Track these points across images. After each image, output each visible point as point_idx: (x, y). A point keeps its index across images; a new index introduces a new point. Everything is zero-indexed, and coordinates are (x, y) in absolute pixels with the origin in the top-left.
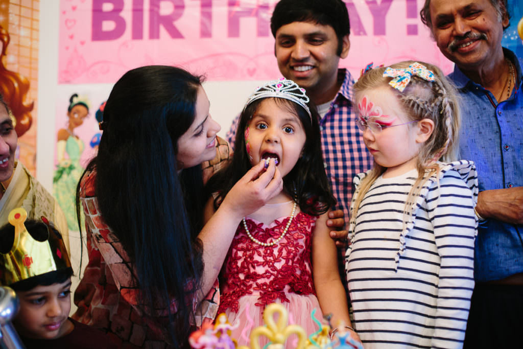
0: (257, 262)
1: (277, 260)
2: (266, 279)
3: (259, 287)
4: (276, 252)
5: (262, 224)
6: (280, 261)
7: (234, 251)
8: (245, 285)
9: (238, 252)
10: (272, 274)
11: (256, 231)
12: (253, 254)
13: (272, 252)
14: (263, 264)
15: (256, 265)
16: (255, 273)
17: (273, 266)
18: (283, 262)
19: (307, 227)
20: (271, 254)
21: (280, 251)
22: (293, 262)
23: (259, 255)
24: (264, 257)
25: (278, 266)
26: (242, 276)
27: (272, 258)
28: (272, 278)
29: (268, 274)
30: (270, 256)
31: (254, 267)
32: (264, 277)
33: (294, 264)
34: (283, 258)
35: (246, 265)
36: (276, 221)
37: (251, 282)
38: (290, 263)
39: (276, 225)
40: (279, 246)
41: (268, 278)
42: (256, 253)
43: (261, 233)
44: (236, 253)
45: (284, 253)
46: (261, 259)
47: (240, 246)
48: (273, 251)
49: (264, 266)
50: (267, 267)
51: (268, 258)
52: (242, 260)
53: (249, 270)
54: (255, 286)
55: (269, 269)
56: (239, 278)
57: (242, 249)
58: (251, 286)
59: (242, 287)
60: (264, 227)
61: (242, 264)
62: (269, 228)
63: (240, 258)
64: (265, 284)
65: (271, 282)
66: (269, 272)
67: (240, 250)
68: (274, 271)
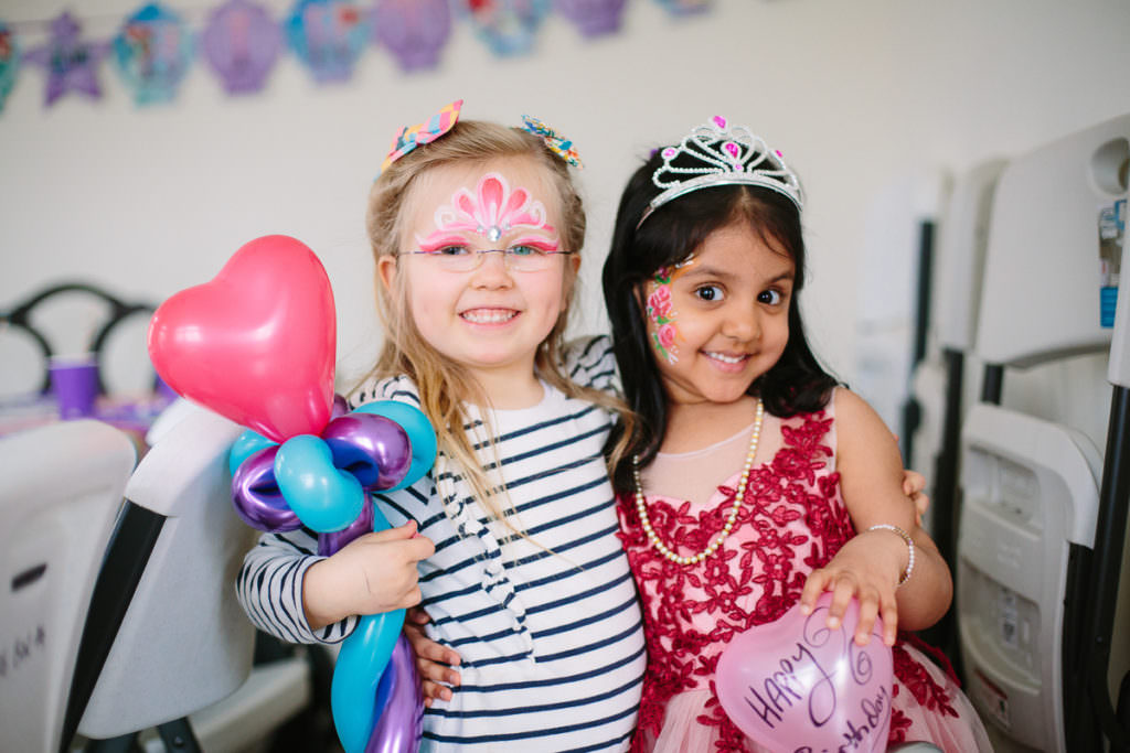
1: (741, 590)
4: (735, 571)
5: (687, 505)
6: (750, 590)
8: (678, 665)
11: (678, 525)
12: (680, 584)
14: (709, 606)
15: (690, 611)
16: (693, 634)
19: (805, 483)
20: (725, 577)
22: (785, 587)
23: (696, 583)
24: (708, 589)
27: (727, 588)
29: (724, 630)
31: (689, 619)
32: (715, 640)
33: (790, 591)
35: (668, 615)
36: (723, 489)
37: (689, 657)
39: (724, 498)
42: (687, 580)
43: (690, 528)
45: (758, 567)
46: (700, 595)
49: (710, 612)
50: (718, 614)
51: (719, 589)
53: (678, 626)
54: (699, 665)
55: (725, 617)
56: (662, 649)
57: (653, 576)
58: (691, 664)
59: (673, 668)
60: (694, 512)
61: (661, 611)
62: (708, 510)
67: (648, 579)
68: (738, 619)
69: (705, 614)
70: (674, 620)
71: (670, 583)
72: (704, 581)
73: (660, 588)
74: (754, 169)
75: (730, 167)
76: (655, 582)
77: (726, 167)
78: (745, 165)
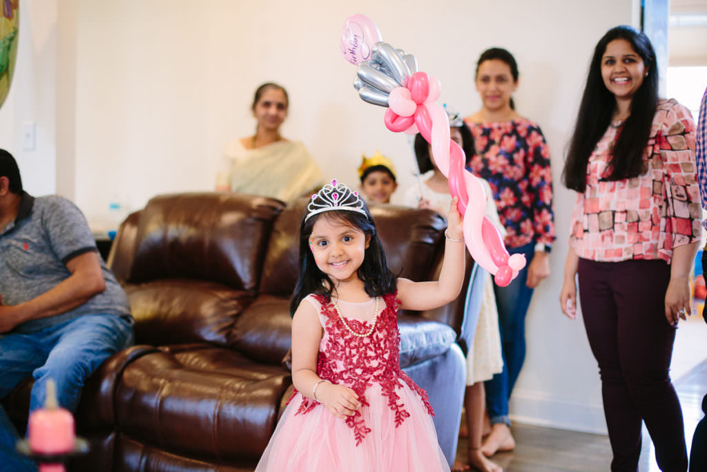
0: (370, 357)
7: (348, 350)
9: (352, 350)
10: (383, 365)
13: (379, 345)
20: (380, 348)
23: (371, 349)
26: (359, 371)
41: (381, 368)
44: (350, 352)
47: (352, 344)
50: (379, 360)
52: (357, 357)
54: (373, 378)
55: (381, 362)
63: (354, 355)
65: (384, 373)
69: (375, 360)
70: (364, 363)
71: (361, 350)
72: (373, 348)
73: (358, 352)
74: (343, 204)
75: (333, 204)
76: (355, 350)
77: (331, 204)
78: (339, 203)
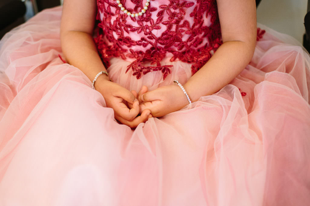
2: (142, 47)
3: (133, 54)
17: (150, 33)
18: (164, 28)
21: (160, 14)
25: (157, 33)
28: (149, 46)
30: (147, 21)
33: (180, 29)
34: (163, 23)
38: (174, 29)
40: (159, 10)
41: (145, 45)
48: (151, 15)
50: (142, 34)
51: (145, 23)
55: (146, 37)
64: (141, 52)
65: (148, 51)
66: (145, 40)
